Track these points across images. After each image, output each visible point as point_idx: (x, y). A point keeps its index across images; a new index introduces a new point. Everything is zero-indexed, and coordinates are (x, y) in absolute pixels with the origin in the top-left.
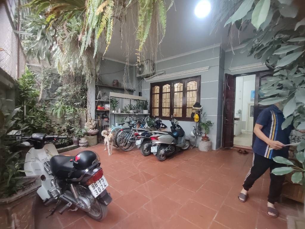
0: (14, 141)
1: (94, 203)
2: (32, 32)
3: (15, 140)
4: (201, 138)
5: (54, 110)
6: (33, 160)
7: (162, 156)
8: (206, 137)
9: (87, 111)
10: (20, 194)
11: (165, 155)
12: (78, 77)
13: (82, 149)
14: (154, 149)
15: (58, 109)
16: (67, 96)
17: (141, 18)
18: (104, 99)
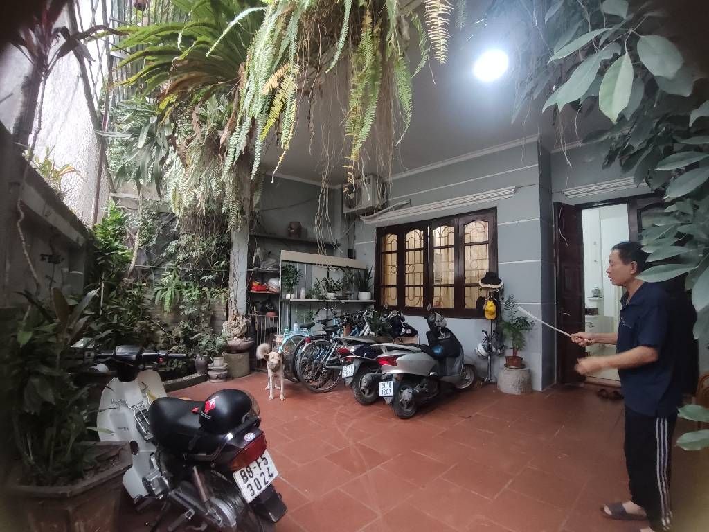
0: (80, 362)
1: (245, 515)
2: (130, 131)
3: (83, 358)
4: (503, 361)
5: (159, 293)
6: (115, 406)
7: (406, 406)
8: (515, 357)
9: (228, 295)
10: (90, 480)
11: (414, 403)
12: (212, 218)
13: (215, 384)
14: (386, 388)
15: (167, 289)
16: (187, 261)
17: (357, 92)
18: (267, 266)
